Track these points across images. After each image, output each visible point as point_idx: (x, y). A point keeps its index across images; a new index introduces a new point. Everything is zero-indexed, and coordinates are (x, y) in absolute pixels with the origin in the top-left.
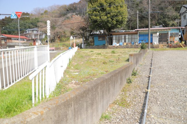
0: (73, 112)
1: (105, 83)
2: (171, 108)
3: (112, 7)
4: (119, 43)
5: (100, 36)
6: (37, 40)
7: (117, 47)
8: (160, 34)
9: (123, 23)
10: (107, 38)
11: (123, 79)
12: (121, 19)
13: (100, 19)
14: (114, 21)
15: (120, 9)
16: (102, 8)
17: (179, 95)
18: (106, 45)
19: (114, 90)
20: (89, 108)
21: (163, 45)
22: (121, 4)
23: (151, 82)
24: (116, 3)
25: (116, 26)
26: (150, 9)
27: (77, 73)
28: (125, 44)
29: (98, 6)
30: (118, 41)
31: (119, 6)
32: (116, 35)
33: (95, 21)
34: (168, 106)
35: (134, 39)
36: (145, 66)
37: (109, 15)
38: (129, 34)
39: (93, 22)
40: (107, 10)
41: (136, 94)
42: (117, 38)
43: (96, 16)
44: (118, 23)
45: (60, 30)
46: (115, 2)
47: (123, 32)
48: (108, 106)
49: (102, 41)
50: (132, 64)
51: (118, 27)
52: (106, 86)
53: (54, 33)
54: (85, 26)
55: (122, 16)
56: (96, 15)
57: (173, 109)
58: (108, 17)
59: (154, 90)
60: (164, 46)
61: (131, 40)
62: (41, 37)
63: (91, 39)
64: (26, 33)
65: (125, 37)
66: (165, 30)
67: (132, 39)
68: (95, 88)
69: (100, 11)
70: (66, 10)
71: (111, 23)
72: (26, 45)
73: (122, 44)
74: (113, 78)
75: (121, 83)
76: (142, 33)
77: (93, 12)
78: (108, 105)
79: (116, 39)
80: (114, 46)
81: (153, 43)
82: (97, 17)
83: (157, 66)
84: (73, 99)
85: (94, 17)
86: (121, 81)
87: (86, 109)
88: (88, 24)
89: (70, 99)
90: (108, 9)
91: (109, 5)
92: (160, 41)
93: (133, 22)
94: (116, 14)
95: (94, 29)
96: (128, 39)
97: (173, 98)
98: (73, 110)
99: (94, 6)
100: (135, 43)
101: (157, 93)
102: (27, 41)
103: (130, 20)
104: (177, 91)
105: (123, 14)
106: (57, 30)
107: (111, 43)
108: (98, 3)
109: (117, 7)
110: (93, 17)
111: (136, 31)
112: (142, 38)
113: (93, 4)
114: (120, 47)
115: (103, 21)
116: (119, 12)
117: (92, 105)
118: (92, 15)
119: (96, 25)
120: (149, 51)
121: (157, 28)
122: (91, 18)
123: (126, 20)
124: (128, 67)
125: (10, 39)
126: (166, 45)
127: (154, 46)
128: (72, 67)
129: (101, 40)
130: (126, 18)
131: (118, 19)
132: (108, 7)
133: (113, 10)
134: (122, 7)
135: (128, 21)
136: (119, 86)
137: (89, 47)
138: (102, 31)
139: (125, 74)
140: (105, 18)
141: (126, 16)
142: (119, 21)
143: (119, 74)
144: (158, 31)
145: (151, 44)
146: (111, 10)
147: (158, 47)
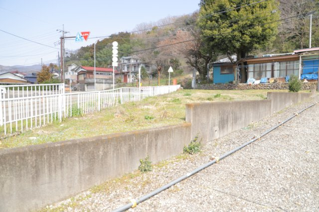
3: (242, 10)
4: (260, 79)
5: (223, 66)
6: (129, 74)
7: (255, 87)
9: (266, 40)
10: (237, 69)
12: (260, 31)
13: (218, 35)
14: (245, 36)
15: (258, 12)
18: (234, 82)
25: (252, 46)
28: (272, 81)
29: (216, 11)
30: (259, 75)
32: (254, 63)
33: (211, 39)
35: (292, 71)
37: (237, 25)
38: (280, 61)
39: (206, 41)
40: (232, 16)
42: (257, 69)
43: (211, 29)
44: (255, 39)
47: (269, 57)
49: (228, 75)
51: (255, 48)
54: (194, 48)
55: (262, 26)
56: (212, 27)
58: (233, 30)
61: (285, 72)
65: (273, 66)
67: (288, 72)
69: (220, 20)
71: (241, 40)
72: (111, 82)
73: (267, 81)
74: (22, 159)
77: (207, 22)
79: (254, 72)
80: (250, 85)
82: (214, 31)
85: (208, 32)
88: (199, 46)
90: (234, 13)
93: (306, 36)
94: (249, 23)
96: (280, 70)
99: (209, 11)
103: (300, 34)
105: (265, 22)
107: (244, 78)
108: (216, 5)
110: (206, 31)
111: (295, 53)
112: (310, 67)
113: (207, 7)
114: (262, 86)
115: (223, 40)
116: (257, 18)
119: (213, 46)
122: (203, 34)
125: (91, 73)
129: (225, 74)
130: (272, 30)
131: (255, 31)
132: (234, 10)
133: (245, 16)
134: (265, 8)
135: (297, 35)
136: (80, 176)
137: (205, 86)
138: (234, 57)
139: (124, 149)
140: (227, 32)
141: (273, 25)
142: (256, 37)
143: (77, 151)
146: (240, 16)
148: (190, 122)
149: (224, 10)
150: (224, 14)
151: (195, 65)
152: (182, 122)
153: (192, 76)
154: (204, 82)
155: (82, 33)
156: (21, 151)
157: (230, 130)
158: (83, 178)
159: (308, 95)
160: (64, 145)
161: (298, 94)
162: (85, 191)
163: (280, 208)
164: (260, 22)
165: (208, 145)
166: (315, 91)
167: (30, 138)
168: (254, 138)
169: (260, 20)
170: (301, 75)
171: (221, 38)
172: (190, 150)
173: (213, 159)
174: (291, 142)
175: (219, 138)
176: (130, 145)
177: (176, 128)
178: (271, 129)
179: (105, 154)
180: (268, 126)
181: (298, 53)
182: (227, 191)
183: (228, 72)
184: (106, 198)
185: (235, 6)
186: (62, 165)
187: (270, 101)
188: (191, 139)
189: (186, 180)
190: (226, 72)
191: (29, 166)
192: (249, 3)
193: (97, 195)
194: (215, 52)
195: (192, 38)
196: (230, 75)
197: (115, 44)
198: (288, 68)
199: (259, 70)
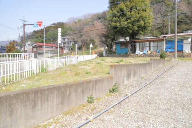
3: (133, 12)
4: (143, 51)
5: (122, 44)
6: (64, 48)
7: (140, 56)
9: (146, 29)
10: (130, 45)
12: (143, 24)
13: (119, 26)
14: (135, 26)
15: (142, 13)
18: (128, 53)
22: (144, 8)
25: (139, 32)
26: (176, 11)
28: (149, 52)
29: (118, 12)
30: (142, 49)
31: (142, 10)
32: (140, 42)
33: (115, 28)
35: (160, 47)
37: (130, 20)
38: (154, 41)
39: (113, 29)
40: (127, 15)
43: (115, 22)
44: (140, 29)
46: (136, 5)
47: (148, 39)
49: (124, 49)
51: (140, 34)
54: (105, 33)
55: (144, 21)
58: (128, 23)
62: (69, 45)
65: (150, 44)
67: (158, 47)
69: (120, 17)
71: (132, 29)
72: (53, 52)
73: (147, 52)
74: (27, 96)
77: (113, 18)
79: (139, 47)
80: (137, 55)
81: (184, 51)
82: (117, 23)
85: (114, 24)
88: (108, 32)
90: (129, 13)
94: (137, 19)
96: (154, 46)
99: (114, 12)
102: (56, 49)
103: (163, 26)
105: (146, 19)
107: (134, 51)
108: (118, 8)
110: (112, 23)
112: (170, 45)
113: (113, 9)
114: (144, 55)
115: (122, 29)
119: (117, 32)
120: (176, 60)
121: (189, 33)
122: (110, 25)
123: (150, 25)
125: (41, 47)
130: (149, 23)
131: (140, 24)
132: (129, 12)
133: (134, 15)
134: (145, 11)
135: (162, 27)
136: (57, 106)
137: (111, 55)
138: (128, 38)
139: (80, 90)
140: (124, 24)
141: (150, 21)
142: (141, 27)
143: (56, 91)
144: (190, 37)
145: (181, 52)
146: (132, 15)
147: (190, 56)
148: (112, 75)
149: (122, 12)
150: (123, 13)
151: (105, 43)
152: (108, 75)
153: (103, 49)
154: (111, 53)
155: (38, 22)
156: (26, 91)
157: (132, 80)
158: (58, 107)
159: (170, 61)
160: (49, 88)
161: (165, 60)
162: (59, 115)
163: (168, 117)
164: (143, 19)
165: (122, 88)
166: (173, 58)
167: (21, 85)
168: (146, 83)
169: (143, 18)
170: (165, 49)
171: (121, 27)
172: (113, 91)
173: (127, 95)
174: (166, 85)
175: (127, 84)
176: (83, 88)
177: (105, 78)
178: (154, 79)
179: (70, 93)
180: (152, 77)
181: (163, 37)
182: (139, 111)
183: (125, 47)
184: (74, 118)
185: (129, 9)
186: (48, 99)
187: (152, 64)
188: (113, 85)
189: (115, 106)
190: (123, 47)
191: (31, 100)
192: (136, 8)
193: (67, 116)
194: (117, 35)
195: (104, 27)
196: (126, 49)
197: (60, 30)
198: (158, 45)
199: (142, 46)
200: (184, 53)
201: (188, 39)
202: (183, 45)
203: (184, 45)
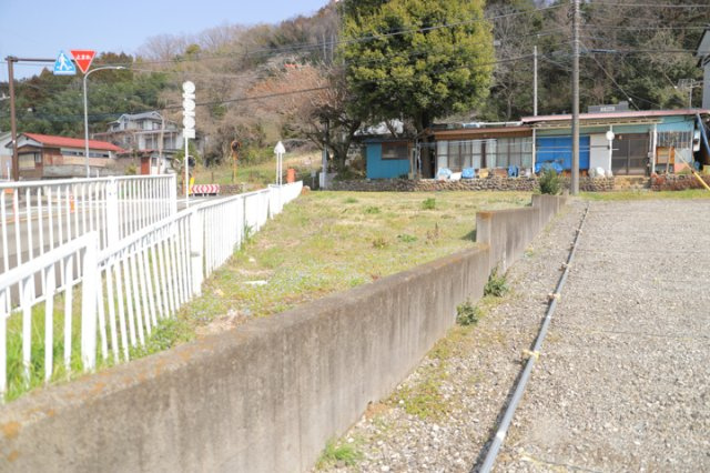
0: (176, 428)
1: (344, 321)
2: (607, 425)
3: (433, 33)
4: (460, 170)
5: (387, 143)
7: (453, 187)
8: (617, 136)
9: (476, 95)
10: (415, 149)
11: (440, 308)
12: (467, 78)
13: (386, 80)
14: (439, 84)
15: (464, 41)
16: (396, 37)
17: (652, 374)
18: (411, 176)
19: (391, 348)
20: (260, 417)
21: (628, 180)
22: (468, 19)
23: (553, 321)
24: (448, 18)
25: (450, 106)
26: (577, 41)
27: (262, 283)
28: (484, 174)
29: (381, 30)
30: (458, 162)
31: (462, 28)
32: (449, 138)
33: (371, 86)
34: (598, 416)
35: (517, 157)
36: (545, 258)
37: (423, 63)
38: (497, 136)
39: (360, 89)
40: (414, 44)
41: (484, 367)
42: (454, 151)
43: (372, 65)
44: (457, 93)
45: (239, 119)
46: (444, 12)
47: (475, 128)
48: (361, 412)
49: (396, 162)
50: (487, 251)
51: (456, 110)
52: (346, 332)
53: (219, 131)
54: (333, 103)
55: (471, 69)
56: (374, 63)
57: (616, 430)
58: (417, 72)
59: (560, 352)
60: (633, 182)
61: (506, 158)
62: (170, 146)
63: (353, 155)
64: (117, 130)
65: (484, 147)
66: (640, 122)
67: (512, 157)
68: (292, 338)
69: (389, 49)
70: (266, 44)
71: (431, 93)
72: (111, 173)
73: (473, 174)
74: (384, 303)
75: (427, 322)
76: (549, 133)
77: (362, 50)
78: (357, 406)
79: (448, 156)
80: (443, 182)
81: (591, 171)
82: (378, 71)
83: (590, 260)
84: (177, 379)
85: (366, 72)
86: (427, 314)
87: (245, 421)
88: (343, 99)
89: (158, 379)
90: (418, 38)
91: (421, 23)
92: (617, 164)
93: (519, 90)
94: (447, 59)
95: (363, 115)
96: (497, 154)
97: (624, 387)
98: (177, 423)
99: (366, 29)
100: (524, 169)
101: (566, 365)
102: (116, 160)
103: (507, 84)
104: (647, 359)
105: (475, 60)
106: (231, 118)
107: (431, 171)
108: (382, 16)
109: (453, 30)
110: (361, 69)
111: (524, 123)
112: (549, 151)
113: (361, 19)
114: (465, 185)
115: (397, 88)
116: (461, 51)
117: (275, 403)
118: (357, 61)
119: (374, 101)
120: (575, 200)
121: (607, 112)
122: (353, 75)
123: (486, 81)
124: (462, 260)
125: (55, 150)
126: (641, 179)
127: (596, 181)
128: (252, 260)
129: (391, 159)
130: (485, 76)
131: (458, 76)
132: (418, 32)
133: (439, 45)
134: (473, 32)
135: (501, 87)
136: (420, 333)
137: (348, 183)
138: (399, 124)
139: (448, 287)
140: (405, 74)
141: (487, 69)
142: (460, 88)
143: (420, 289)
144: (611, 125)
145: (584, 173)
146: (431, 45)
147: (611, 187)
149: (396, 31)
150: (400, 38)
154: (344, 175)
158: (421, 336)
161: (556, 198)
164: (466, 59)
169: (466, 56)
170: (536, 163)
171: (391, 86)
176: (452, 280)
178: (566, 256)
179: (437, 295)
180: (556, 252)
181: (529, 123)
183: (396, 156)
190: (392, 156)
191: (388, 316)
192: (445, 21)
194: (374, 114)
195: (325, 82)
196: (402, 161)
197: (189, 87)
198: (512, 151)
199: (458, 152)
200: (593, 176)
201: (604, 133)
202: (589, 153)
203: (592, 150)
